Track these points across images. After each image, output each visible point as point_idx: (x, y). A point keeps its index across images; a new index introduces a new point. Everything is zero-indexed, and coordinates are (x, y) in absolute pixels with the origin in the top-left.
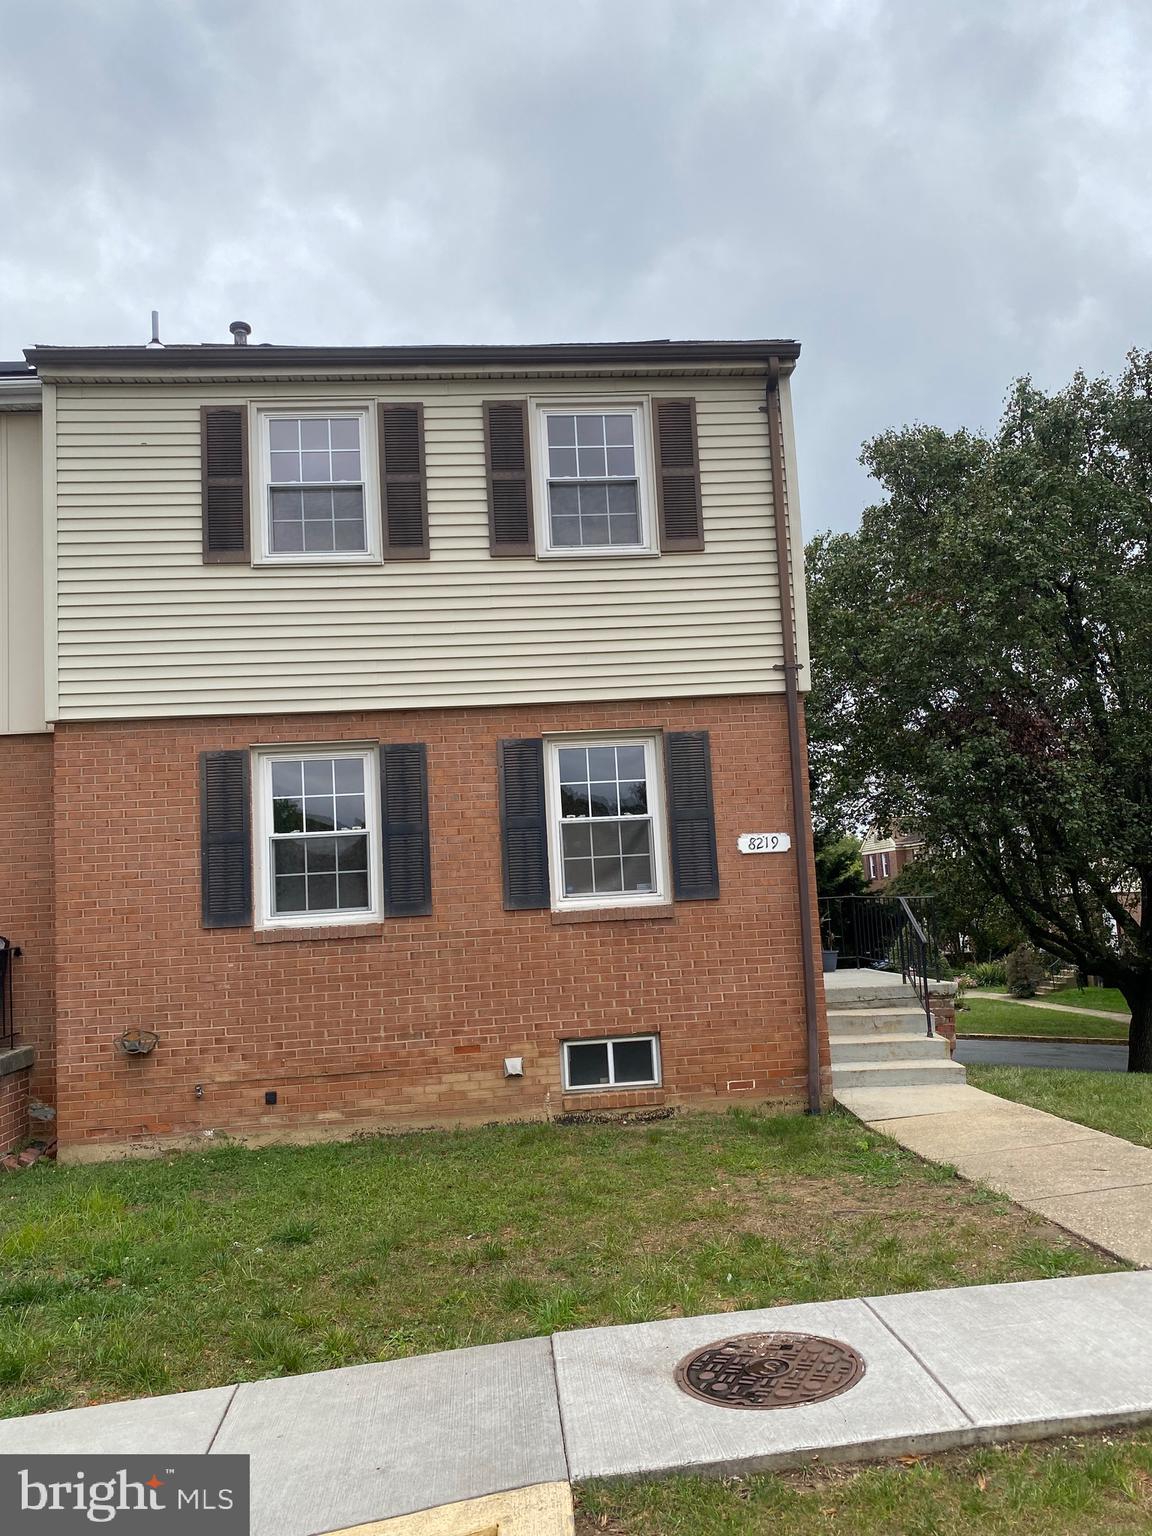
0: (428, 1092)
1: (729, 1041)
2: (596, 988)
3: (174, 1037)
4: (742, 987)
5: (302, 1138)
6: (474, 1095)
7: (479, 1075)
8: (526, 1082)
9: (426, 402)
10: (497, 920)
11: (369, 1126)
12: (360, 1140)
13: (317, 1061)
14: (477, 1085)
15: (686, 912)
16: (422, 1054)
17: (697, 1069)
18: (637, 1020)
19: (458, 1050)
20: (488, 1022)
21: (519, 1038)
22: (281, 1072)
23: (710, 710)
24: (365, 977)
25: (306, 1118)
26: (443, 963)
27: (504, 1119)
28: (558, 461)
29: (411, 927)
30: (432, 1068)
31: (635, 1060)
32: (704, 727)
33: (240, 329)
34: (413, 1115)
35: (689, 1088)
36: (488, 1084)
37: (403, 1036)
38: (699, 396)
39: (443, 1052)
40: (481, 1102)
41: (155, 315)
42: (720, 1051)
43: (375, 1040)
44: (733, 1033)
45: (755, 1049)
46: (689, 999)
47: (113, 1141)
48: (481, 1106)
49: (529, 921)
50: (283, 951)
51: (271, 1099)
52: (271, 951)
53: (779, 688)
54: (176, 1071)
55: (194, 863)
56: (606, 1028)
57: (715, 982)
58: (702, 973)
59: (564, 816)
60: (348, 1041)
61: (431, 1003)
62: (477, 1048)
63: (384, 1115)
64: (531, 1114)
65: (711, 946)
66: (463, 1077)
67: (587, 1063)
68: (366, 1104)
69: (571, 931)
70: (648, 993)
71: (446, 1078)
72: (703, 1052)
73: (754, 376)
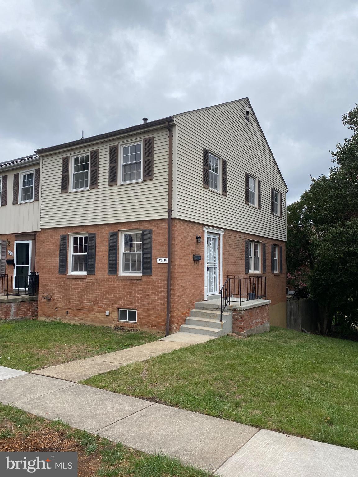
0: (92, 316)
1: (151, 314)
2: (125, 296)
3: (55, 296)
4: (155, 300)
5: (72, 322)
6: (100, 318)
7: (101, 314)
8: (110, 317)
9: (99, 149)
10: (107, 277)
11: (82, 322)
12: (81, 326)
13: (75, 306)
14: (101, 316)
15: (144, 278)
16: (92, 307)
17: (144, 320)
18: (132, 305)
19: (98, 307)
20: (104, 301)
21: (109, 306)
22: (69, 307)
23: (153, 224)
24: (83, 288)
25: (72, 318)
26: (96, 286)
27: (105, 325)
28: (125, 159)
29: (91, 277)
30: (93, 311)
31: (133, 316)
32: (152, 228)
33: (145, 119)
34: (90, 321)
35: (142, 325)
36: (103, 316)
37: (89, 302)
38: (154, 136)
39: (95, 307)
40: (102, 320)
41: (83, 131)
42: (149, 316)
43: (84, 302)
44: (152, 312)
45: (157, 317)
46: (144, 301)
47: (45, 317)
48: (101, 321)
49: (113, 278)
50: (71, 280)
51: (67, 312)
52: (69, 280)
53: (167, 217)
54: (54, 304)
55: (58, 259)
56: (126, 307)
57: (149, 297)
58: (147, 295)
60: (80, 302)
61: (94, 295)
62: (101, 307)
63: (85, 320)
64: (110, 325)
65: (149, 288)
66: (99, 314)
67: (123, 315)
68: (82, 317)
69: (121, 281)
70: (135, 299)
71: (96, 313)
72: (146, 316)
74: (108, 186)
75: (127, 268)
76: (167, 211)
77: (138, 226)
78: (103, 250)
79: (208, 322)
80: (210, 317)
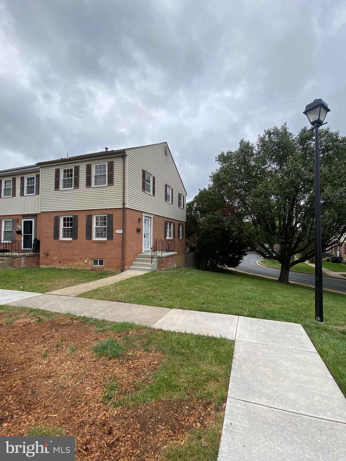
0: (76, 264)
1: (113, 261)
2: (96, 252)
3: (51, 253)
4: (115, 253)
5: (63, 268)
6: (81, 265)
7: (82, 262)
8: (87, 264)
9: (80, 165)
10: (85, 241)
11: (70, 267)
12: (69, 269)
13: (65, 258)
14: (82, 263)
15: (108, 241)
16: (76, 258)
17: (108, 264)
18: (101, 257)
19: (80, 258)
20: (83, 255)
21: (87, 258)
22: (61, 259)
23: (114, 211)
24: (70, 247)
25: (63, 265)
26: (78, 246)
27: (84, 268)
28: (96, 172)
29: (75, 241)
30: (77, 261)
31: (101, 262)
32: (113, 213)
33: (107, 149)
34: (74, 266)
35: (107, 267)
36: (83, 263)
37: (74, 256)
38: (114, 160)
39: (78, 258)
40: (82, 266)
41: (68, 153)
42: (111, 262)
43: (71, 256)
44: (113, 260)
45: (116, 263)
46: (108, 254)
47: (44, 265)
48: (81, 266)
49: (89, 241)
50: (62, 243)
51: (60, 262)
52: (60, 243)
53: (122, 207)
54: (51, 257)
55: (53, 231)
56: (97, 257)
57: (111, 252)
58: (110, 251)
59: (96, 226)
60: (68, 256)
61: (77, 251)
62: (82, 258)
63: (71, 266)
64: (87, 268)
65: (111, 247)
66: (80, 262)
67: (95, 262)
68: (70, 264)
69: (94, 243)
70: (103, 253)
71: (78, 262)
72: (109, 262)
73: (119, 156)
74: (85, 187)
75: (97, 236)
76: (122, 204)
77: (105, 212)
78: (83, 225)
79: (145, 264)
80: (146, 262)
